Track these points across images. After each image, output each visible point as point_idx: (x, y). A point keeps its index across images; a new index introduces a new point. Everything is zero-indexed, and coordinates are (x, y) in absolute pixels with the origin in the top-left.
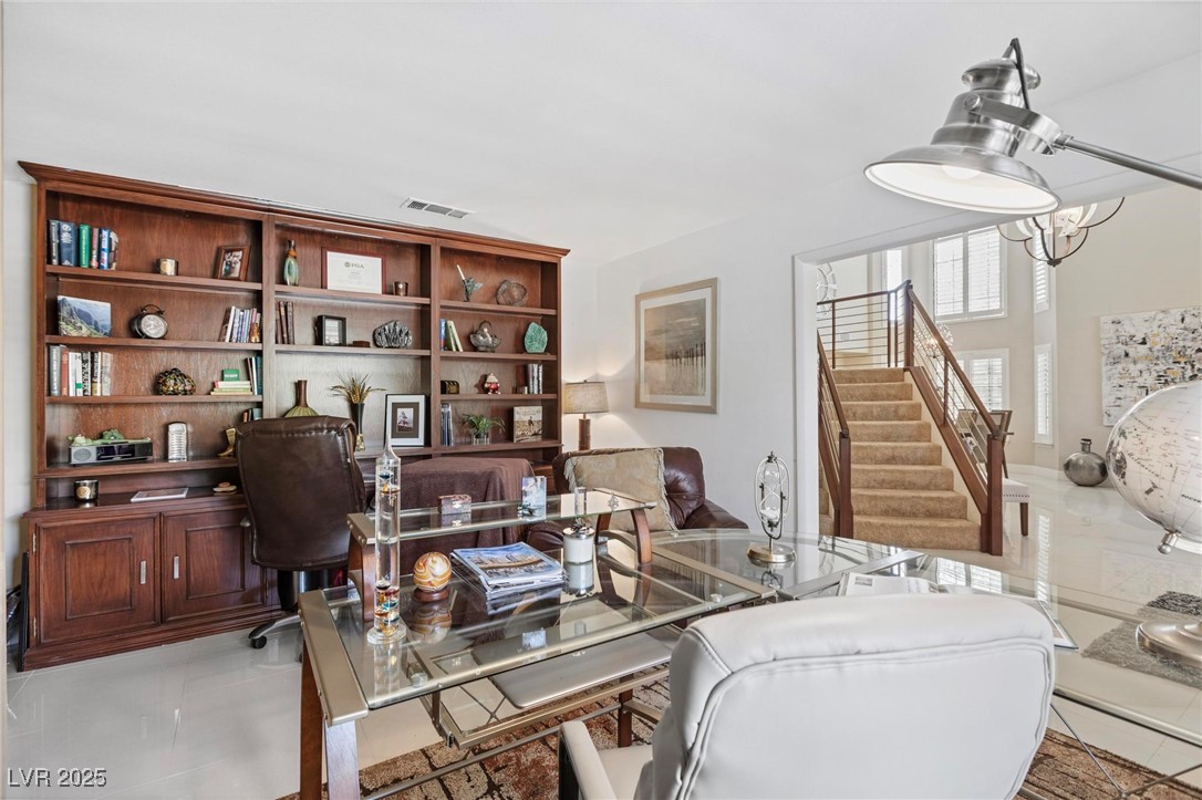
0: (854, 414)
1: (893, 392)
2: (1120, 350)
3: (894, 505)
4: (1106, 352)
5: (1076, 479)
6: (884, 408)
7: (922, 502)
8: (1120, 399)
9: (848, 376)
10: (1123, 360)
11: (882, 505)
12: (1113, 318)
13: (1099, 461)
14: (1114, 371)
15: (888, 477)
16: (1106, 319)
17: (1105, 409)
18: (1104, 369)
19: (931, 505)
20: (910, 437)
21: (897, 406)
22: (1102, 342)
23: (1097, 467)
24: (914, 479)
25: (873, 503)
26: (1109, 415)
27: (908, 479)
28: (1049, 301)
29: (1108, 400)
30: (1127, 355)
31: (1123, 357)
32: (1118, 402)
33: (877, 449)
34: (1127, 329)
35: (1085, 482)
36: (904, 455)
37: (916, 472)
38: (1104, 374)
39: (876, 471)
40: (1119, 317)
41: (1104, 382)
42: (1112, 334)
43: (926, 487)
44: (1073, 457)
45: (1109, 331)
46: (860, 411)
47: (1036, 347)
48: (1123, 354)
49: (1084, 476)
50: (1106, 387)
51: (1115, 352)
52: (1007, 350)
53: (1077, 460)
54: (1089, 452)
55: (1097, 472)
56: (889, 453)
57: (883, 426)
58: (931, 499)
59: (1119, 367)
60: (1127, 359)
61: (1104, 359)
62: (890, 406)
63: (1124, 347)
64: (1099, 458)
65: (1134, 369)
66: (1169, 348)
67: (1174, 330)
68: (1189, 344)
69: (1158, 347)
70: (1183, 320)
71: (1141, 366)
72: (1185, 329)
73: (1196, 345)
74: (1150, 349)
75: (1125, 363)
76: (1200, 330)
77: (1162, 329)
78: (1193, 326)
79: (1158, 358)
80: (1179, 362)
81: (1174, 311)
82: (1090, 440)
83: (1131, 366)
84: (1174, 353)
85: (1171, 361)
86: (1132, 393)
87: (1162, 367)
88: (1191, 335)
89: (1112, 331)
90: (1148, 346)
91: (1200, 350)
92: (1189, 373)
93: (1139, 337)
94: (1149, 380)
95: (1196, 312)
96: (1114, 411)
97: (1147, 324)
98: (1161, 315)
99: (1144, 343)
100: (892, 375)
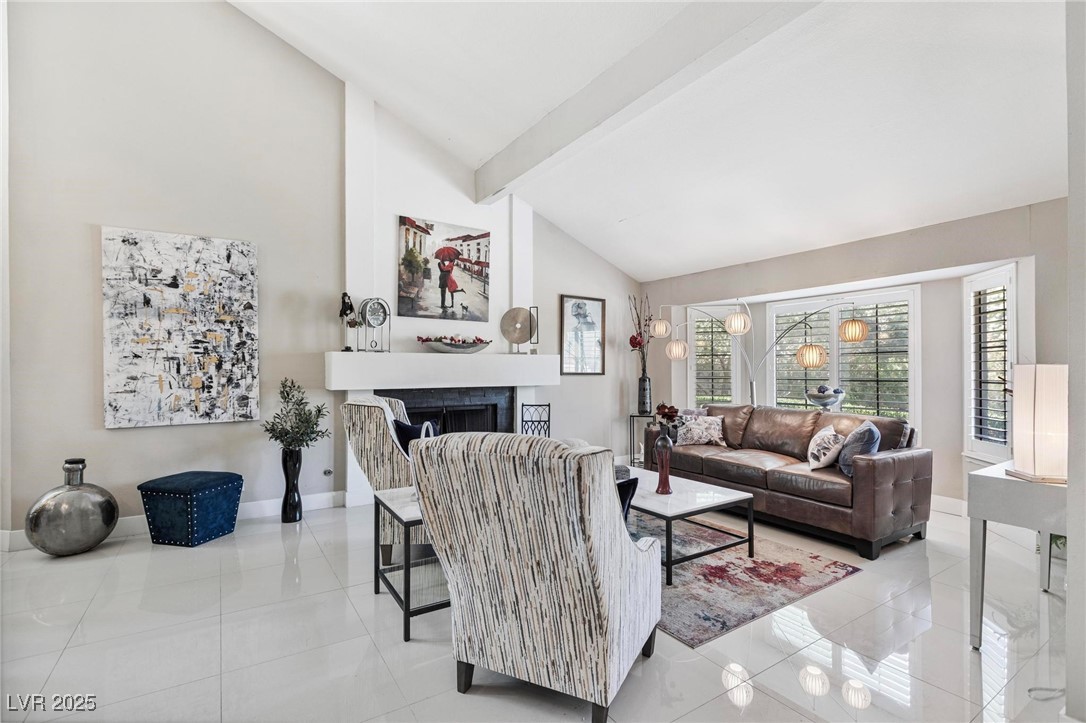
2: (135, 293)
4: (111, 293)
8: (134, 378)
10: (141, 310)
12: (120, 233)
13: (99, 498)
14: (125, 328)
16: (113, 232)
17: (108, 398)
18: (108, 323)
22: (106, 274)
23: (98, 511)
26: (116, 409)
29: (114, 382)
30: (147, 302)
31: (140, 305)
32: (132, 386)
34: (149, 257)
35: (75, 547)
38: (107, 335)
40: (137, 236)
41: (108, 347)
42: (122, 262)
44: (48, 500)
45: (116, 257)
48: (141, 299)
49: (73, 532)
50: (111, 358)
51: (128, 296)
53: (57, 504)
54: (82, 483)
55: (96, 521)
59: (135, 322)
60: (146, 309)
61: (107, 306)
63: (143, 288)
64: (102, 491)
65: (158, 328)
66: (209, 299)
67: (218, 271)
68: (236, 295)
69: (195, 295)
70: (229, 257)
71: (168, 323)
72: (232, 271)
73: (246, 298)
74: (184, 297)
75: (143, 317)
76: (250, 277)
77: (200, 267)
78: (242, 269)
79: (194, 312)
80: (223, 322)
81: (216, 241)
82: (82, 461)
83: (154, 322)
84: (216, 307)
85: (213, 318)
86: (153, 367)
87: (200, 328)
88: (239, 282)
89: (122, 257)
90: (180, 290)
91: (249, 306)
92: (236, 340)
93: (167, 275)
94: (181, 347)
95: (245, 249)
96: (124, 402)
97: (179, 255)
98: (199, 245)
99: (174, 284)
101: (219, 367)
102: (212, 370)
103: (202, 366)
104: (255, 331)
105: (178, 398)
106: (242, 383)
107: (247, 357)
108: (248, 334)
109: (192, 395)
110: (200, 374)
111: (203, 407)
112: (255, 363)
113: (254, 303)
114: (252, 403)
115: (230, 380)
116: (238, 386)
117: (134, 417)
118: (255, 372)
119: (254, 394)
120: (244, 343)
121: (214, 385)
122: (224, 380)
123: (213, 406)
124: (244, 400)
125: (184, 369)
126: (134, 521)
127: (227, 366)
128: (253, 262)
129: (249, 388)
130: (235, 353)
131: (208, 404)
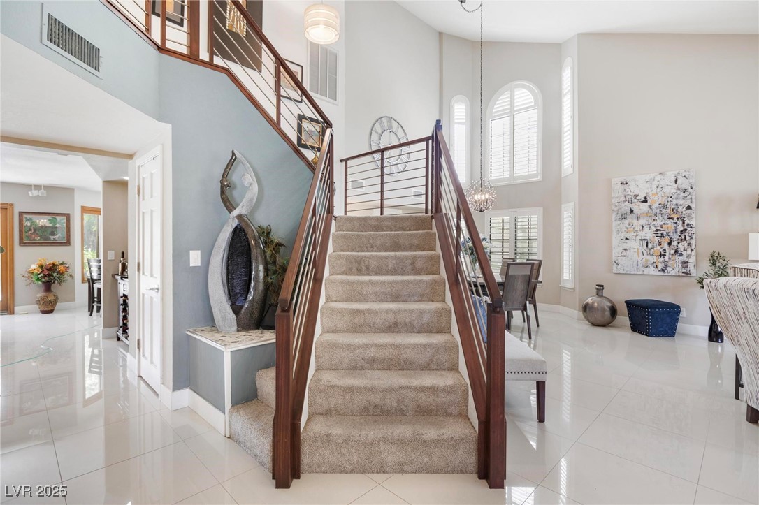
0: (368, 269)
1: (416, 242)
2: (626, 207)
3: (376, 399)
4: (616, 209)
5: (592, 320)
6: (400, 260)
7: (411, 394)
8: (626, 250)
9: (374, 223)
10: (629, 216)
11: (360, 401)
12: (619, 180)
13: (610, 304)
14: (622, 226)
15: (381, 354)
16: (617, 180)
17: (614, 259)
18: (614, 224)
19: (423, 398)
20: (422, 296)
21: (414, 258)
22: (613, 201)
23: (608, 309)
24: (411, 355)
25: (347, 397)
26: (618, 264)
27: (404, 356)
28: (573, 166)
29: (617, 251)
30: (632, 212)
31: (629, 213)
32: (624, 254)
33: (376, 313)
34: (633, 189)
35: (598, 322)
36: (407, 320)
37: (414, 347)
38: (614, 229)
39: (366, 346)
40: (627, 180)
41: (614, 235)
42: (621, 194)
43: (427, 367)
44: (590, 300)
45: (618, 191)
46: (373, 264)
47: (563, 206)
48: (629, 211)
49: (598, 317)
50: (616, 240)
51: (623, 210)
52: (542, 208)
53: (593, 303)
54: (602, 296)
55: (608, 313)
56: (391, 318)
57: (391, 283)
58: (423, 389)
59: (626, 222)
60: (632, 215)
61: (614, 216)
62: (407, 257)
63: (630, 205)
64: (610, 301)
65: (637, 224)
66: (664, 206)
67: (668, 190)
68: (680, 202)
69: (657, 205)
70: (676, 181)
71: (642, 222)
72: (678, 189)
73: (687, 203)
74: (650, 207)
75: (630, 219)
76: (690, 190)
77: (659, 189)
78: (684, 187)
79: (656, 215)
80: (672, 218)
81: (669, 174)
82: (602, 286)
83: (635, 221)
84: (668, 210)
85: (666, 217)
86: (635, 245)
87: (659, 223)
88: (682, 195)
89: (620, 191)
90: (648, 204)
91: (689, 208)
92: (680, 228)
93: (641, 197)
94: (649, 234)
95: (686, 174)
96: (621, 261)
97: (648, 185)
98: (659, 177)
99: (645, 201)
100: (419, 223)
101: (670, 244)
102: (666, 246)
103: (660, 244)
104: (693, 222)
105: (647, 260)
106: (684, 253)
107: (688, 238)
108: (688, 225)
109: (654, 259)
110: (659, 248)
111: (661, 266)
112: (693, 242)
113: (692, 205)
114: (691, 266)
115: (676, 252)
116: (681, 255)
117: (626, 269)
118: (693, 247)
119: (692, 260)
120: (686, 230)
121: (667, 254)
122: (673, 252)
123: (666, 266)
124: (685, 263)
125: (650, 246)
126: (624, 319)
127: (675, 243)
128: (692, 181)
129: (689, 256)
130: (680, 236)
131: (663, 264)
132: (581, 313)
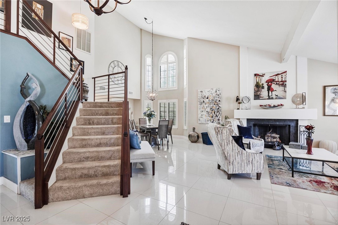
0: (93, 123)
1: (115, 112)
2: (202, 100)
3: (85, 172)
4: (199, 101)
5: (191, 140)
6: (107, 119)
7: (100, 169)
8: (202, 115)
9: (100, 105)
10: (203, 103)
11: (79, 173)
12: (201, 90)
13: (197, 135)
14: (201, 107)
15: (92, 155)
16: (199, 91)
17: (199, 118)
18: (199, 106)
19: (105, 170)
20: (113, 133)
21: (113, 118)
22: (198, 98)
24: (103, 154)
25: (73, 172)
26: (200, 120)
27: (100, 155)
28: (186, 85)
29: (200, 116)
30: (204, 102)
33: (92, 139)
34: (204, 94)
35: (193, 141)
36: (105, 142)
37: (105, 151)
38: (199, 108)
39: (85, 152)
40: (203, 91)
41: (199, 110)
42: (201, 96)
43: (110, 159)
44: (191, 133)
46: (96, 121)
47: (184, 99)
48: (203, 101)
49: (193, 139)
50: (199, 112)
52: (177, 100)
53: (192, 134)
54: (195, 131)
55: (196, 138)
56: (98, 141)
57: (101, 128)
58: (105, 166)
59: (202, 105)
61: (199, 103)
62: (109, 118)
63: (203, 99)
64: (197, 133)
65: (205, 106)
66: (213, 100)
67: (214, 95)
68: (217, 99)
69: (211, 100)
70: (216, 92)
71: (207, 105)
72: (217, 94)
73: (219, 99)
74: (209, 100)
75: (203, 104)
76: (220, 95)
77: (211, 94)
78: (218, 94)
79: (210, 103)
80: (215, 104)
81: (214, 89)
82: (195, 128)
83: (205, 105)
84: (214, 102)
85: (213, 104)
86: (205, 113)
87: (212, 106)
88: (218, 96)
89: (201, 94)
90: (208, 99)
91: (220, 101)
92: (217, 108)
93: (206, 97)
94: (208, 109)
95: (219, 89)
96: (201, 119)
97: (208, 93)
98: (211, 90)
99: (208, 98)
100: (119, 105)
101: (214, 113)
102: (213, 114)
103: (212, 113)
104: (221, 106)
105: (208, 119)
106: (218, 116)
107: (219, 111)
108: (219, 107)
109: (210, 118)
110: (211, 114)
111: (212, 121)
112: (221, 112)
113: (220, 100)
114: (220, 120)
115: (216, 116)
116: (218, 117)
117: (202, 122)
118: (221, 114)
119: (221, 118)
120: (219, 108)
121: (214, 116)
122: (215, 116)
123: (214, 120)
124: (219, 119)
125: (209, 114)
126: (201, 139)
127: (216, 113)
128: (220, 92)
129: (220, 117)
130: (217, 110)
131: (213, 120)
132: (188, 138)
